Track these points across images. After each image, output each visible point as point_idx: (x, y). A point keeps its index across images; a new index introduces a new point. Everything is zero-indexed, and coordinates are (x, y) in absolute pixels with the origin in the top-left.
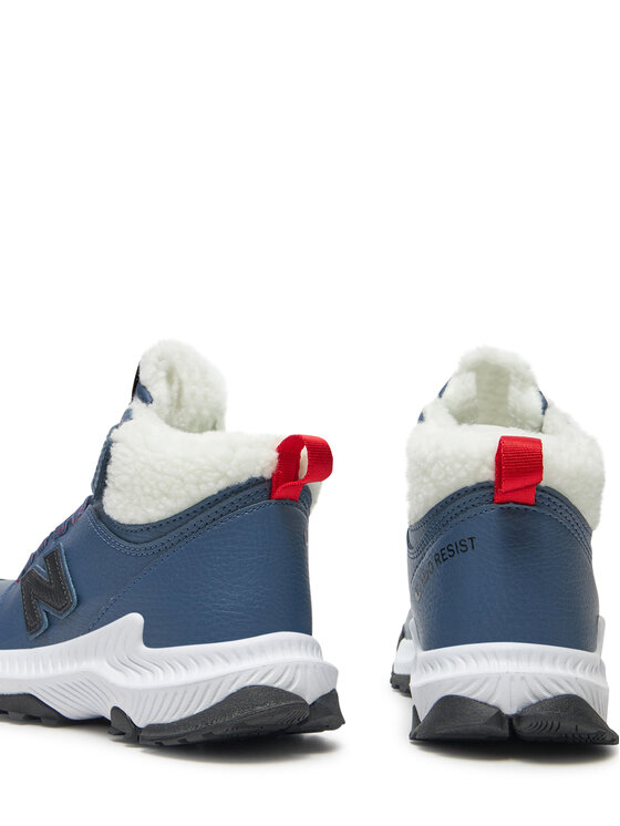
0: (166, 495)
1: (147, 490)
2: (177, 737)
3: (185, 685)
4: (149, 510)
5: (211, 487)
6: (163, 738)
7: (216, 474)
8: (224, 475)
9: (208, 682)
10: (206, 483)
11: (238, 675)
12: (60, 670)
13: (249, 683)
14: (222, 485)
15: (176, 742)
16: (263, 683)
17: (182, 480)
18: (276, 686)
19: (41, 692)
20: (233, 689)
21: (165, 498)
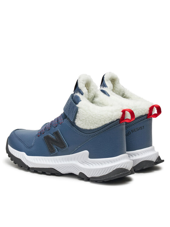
0: (96, 124)
1: (91, 122)
2: (101, 180)
3: (102, 168)
4: (91, 127)
5: (107, 122)
6: (98, 181)
7: (109, 119)
8: (111, 119)
9: (108, 168)
10: (107, 121)
11: (115, 166)
12: (63, 163)
13: (118, 168)
14: (110, 121)
15: (102, 181)
16: (121, 167)
17: (100, 120)
18: (124, 168)
19: (56, 168)
20: (114, 169)
21: (95, 124)
